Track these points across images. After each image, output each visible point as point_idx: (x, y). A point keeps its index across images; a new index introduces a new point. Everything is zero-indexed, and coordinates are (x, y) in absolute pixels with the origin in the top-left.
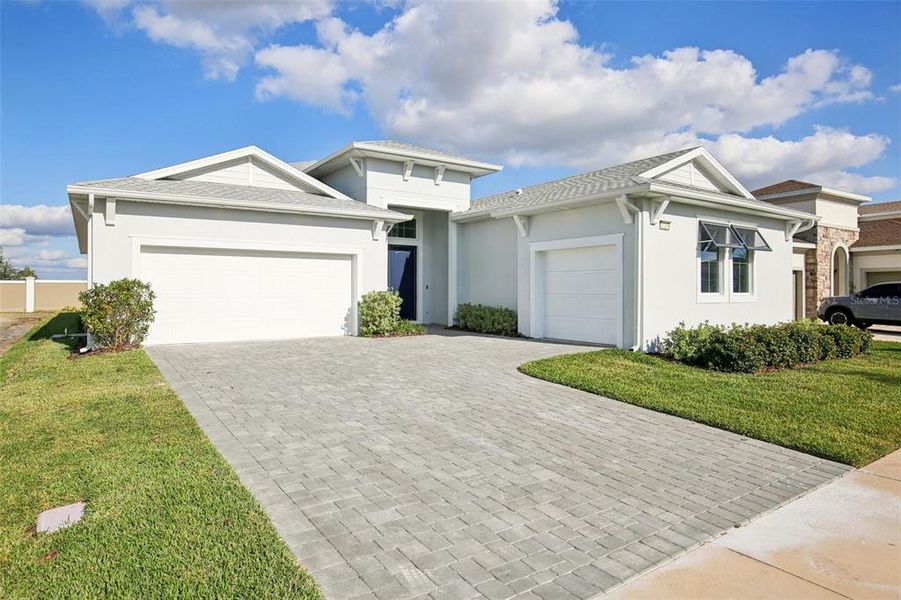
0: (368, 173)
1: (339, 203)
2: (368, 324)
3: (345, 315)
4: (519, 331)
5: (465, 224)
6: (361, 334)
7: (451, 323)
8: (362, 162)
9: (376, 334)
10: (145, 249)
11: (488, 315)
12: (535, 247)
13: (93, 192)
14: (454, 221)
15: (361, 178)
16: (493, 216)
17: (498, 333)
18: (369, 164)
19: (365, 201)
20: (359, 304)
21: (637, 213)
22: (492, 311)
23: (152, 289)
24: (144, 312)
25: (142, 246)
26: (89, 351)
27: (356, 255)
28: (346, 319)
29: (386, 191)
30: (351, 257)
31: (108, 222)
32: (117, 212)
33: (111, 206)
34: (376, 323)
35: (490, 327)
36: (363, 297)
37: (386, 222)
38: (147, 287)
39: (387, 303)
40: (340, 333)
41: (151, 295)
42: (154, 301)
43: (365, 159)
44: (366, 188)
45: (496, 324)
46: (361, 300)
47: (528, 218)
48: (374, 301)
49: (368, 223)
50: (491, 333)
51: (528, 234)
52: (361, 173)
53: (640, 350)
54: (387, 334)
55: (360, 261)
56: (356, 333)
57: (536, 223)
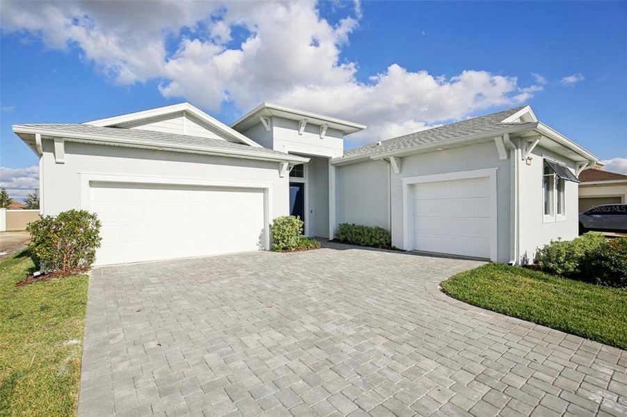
0: (274, 127)
1: (254, 149)
2: (278, 241)
3: (259, 235)
4: (393, 245)
5: (341, 166)
6: (273, 249)
7: (331, 237)
8: (269, 119)
9: (285, 249)
10: (92, 184)
11: (366, 233)
12: (407, 181)
13: (39, 132)
14: (333, 165)
15: (268, 132)
16: (372, 158)
17: (375, 246)
18: (275, 121)
19: (272, 148)
20: (270, 226)
21: (514, 150)
22: (369, 230)
23: (98, 219)
24: (91, 239)
25: (90, 182)
26: (43, 274)
27: (268, 189)
28: (260, 238)
29: (288, 142)
30: (263, 190)
31: (58, 160)
32: (66, 151)
33: (59, 146)
34: (285, 241)
35: (368, 241)
36: (274, 221)
37: (289, 164)
38: (93, 217)
39: (293, 225)
40: (256, 248)
41: (97, 224)
42: (101, 230)
43: (271, 117)
44: (272, 139)
45: (373, 239)
46: (272, 224)
47: (401, 159)
48: (283, 224)
49: (276, 164)
50: (369, 246)
51: (401, 171)
52: (268, 128)
53: (517, 264)
54: (293, 249)
55: (270, 193)
56: (268, 248)
57: (406, 163)
